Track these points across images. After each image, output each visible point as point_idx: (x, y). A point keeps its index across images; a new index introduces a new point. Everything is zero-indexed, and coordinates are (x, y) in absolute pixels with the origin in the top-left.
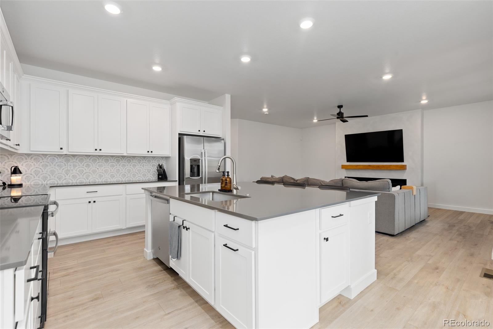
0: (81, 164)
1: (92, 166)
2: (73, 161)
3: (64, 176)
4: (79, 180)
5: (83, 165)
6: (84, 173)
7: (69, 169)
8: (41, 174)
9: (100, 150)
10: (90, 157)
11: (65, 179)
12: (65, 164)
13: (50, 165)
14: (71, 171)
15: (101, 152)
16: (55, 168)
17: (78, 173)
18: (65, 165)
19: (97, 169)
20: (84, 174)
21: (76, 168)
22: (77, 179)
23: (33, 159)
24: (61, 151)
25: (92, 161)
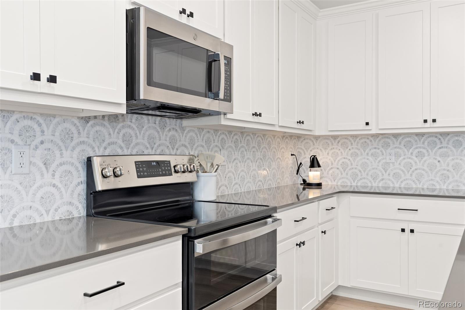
0: (408, 151)
1: (429, 155)
2: (394, 146)
3: (380, 174)
4: (404, 183)
5: (412, 154)
6: (413, 169)
7: (388, 161)
8: (350, 169)
9: (434, 121)
10: (424, 138)
11: (383, 180)
12: (381, 151)
13: (362, 154)
14: (391, 165)
15: (435, 125)
16: (368, 159)
17: (403, 168)
18: (383, 154)
19: (436, 162)
20: (413, 172)
21: (401, 159)
22: (401, 180)
23: (340, 143)
24: (368, 127)
25: (428, 146)
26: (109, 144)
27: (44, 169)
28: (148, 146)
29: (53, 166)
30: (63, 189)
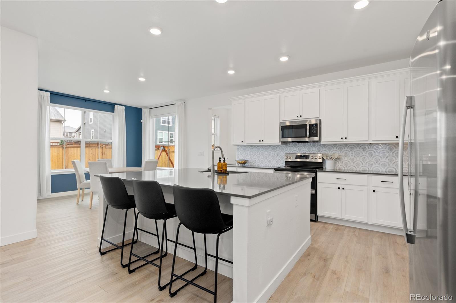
26: (294, 151)
27: (277, 156)
28: (308, 151)
29: (279, 156)
30: (281, 161)
